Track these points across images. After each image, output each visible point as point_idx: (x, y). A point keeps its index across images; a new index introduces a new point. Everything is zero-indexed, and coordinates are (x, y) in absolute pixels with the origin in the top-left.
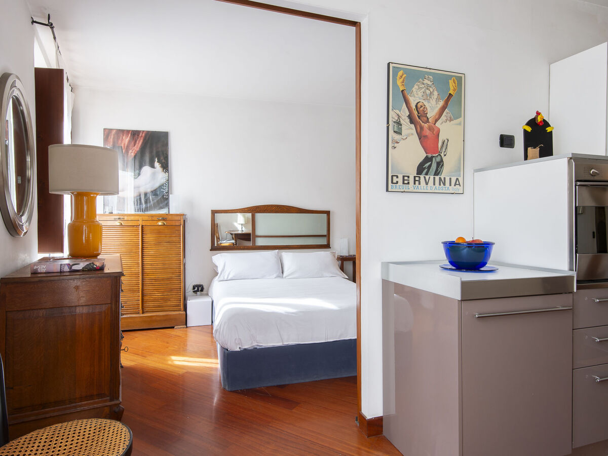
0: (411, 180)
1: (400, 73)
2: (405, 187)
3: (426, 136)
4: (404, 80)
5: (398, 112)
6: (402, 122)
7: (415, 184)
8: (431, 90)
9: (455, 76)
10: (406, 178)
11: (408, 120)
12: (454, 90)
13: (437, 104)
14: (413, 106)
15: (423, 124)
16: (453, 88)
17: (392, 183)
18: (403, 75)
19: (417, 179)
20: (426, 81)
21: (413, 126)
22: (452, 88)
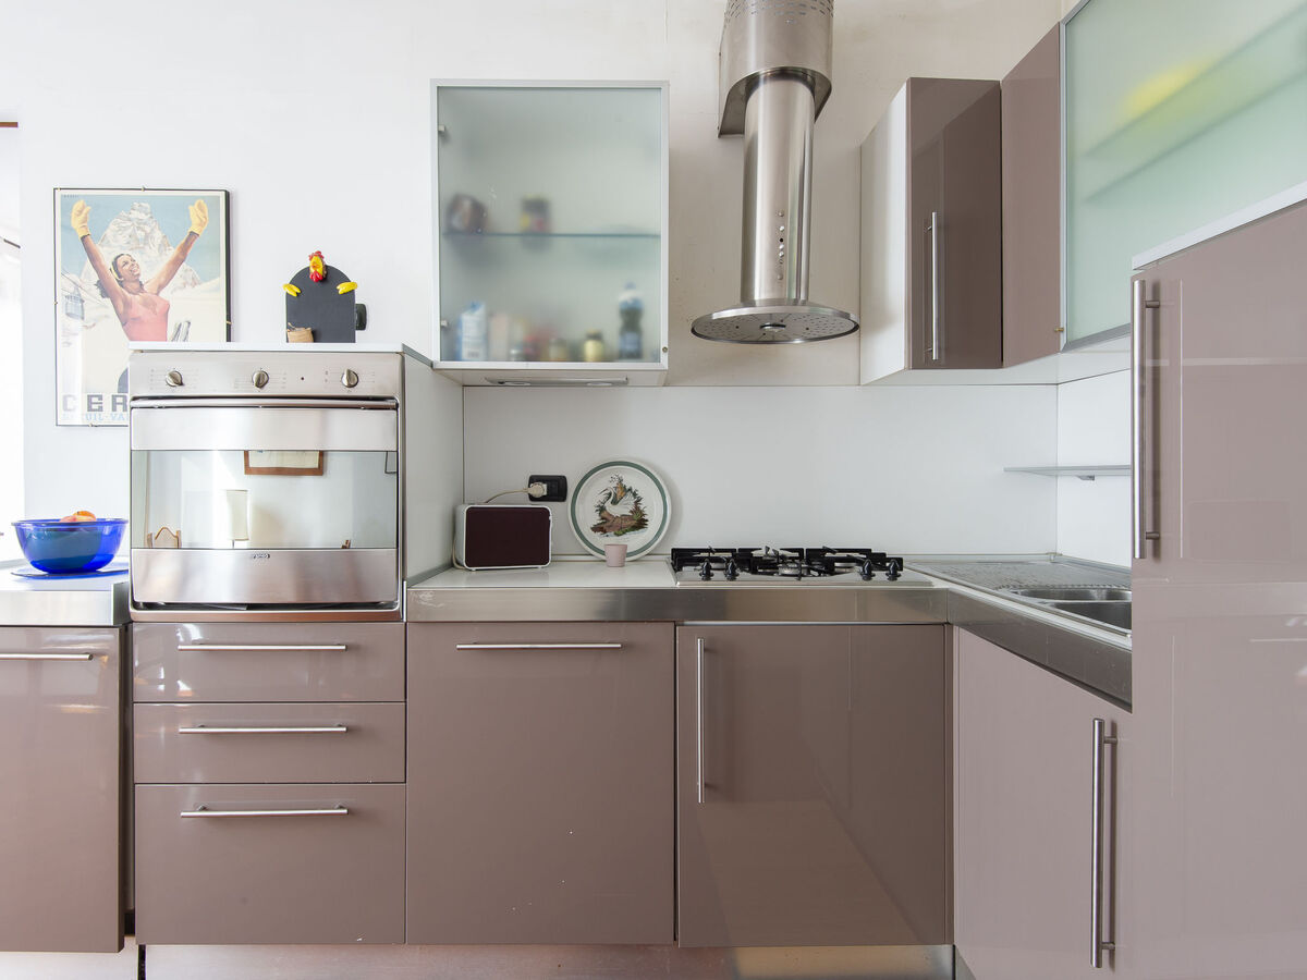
0: (107, 403)
1: (78, 206)
2: (96, 418)
3: (136, 320)
4: (86, 218)
5: (74, 277)
6: (84, 295)
7: (114, 409)
8: (148, 229)
9: (203, 198)
10: (95, 400)
11: (97, 292)
12: (202, 224)
13: (161, 254)
14: (107, 263)
15: (129, 296)
16: (197, 221)
17: (65, 409)
18: (84, 207)
19: (119, 400)
20: (135, 214)
21: (108, 301)
22: (195, 220)
